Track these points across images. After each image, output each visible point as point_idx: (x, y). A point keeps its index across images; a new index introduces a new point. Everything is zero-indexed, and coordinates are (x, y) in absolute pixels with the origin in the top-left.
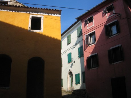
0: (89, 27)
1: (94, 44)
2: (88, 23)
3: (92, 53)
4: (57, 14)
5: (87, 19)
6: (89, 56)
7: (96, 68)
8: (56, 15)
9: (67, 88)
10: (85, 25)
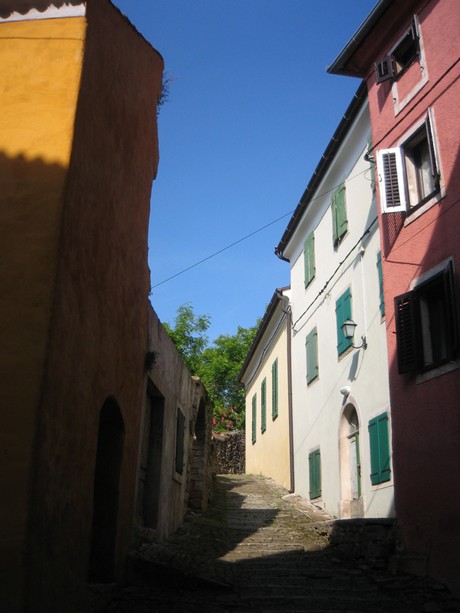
0: (405, 95)
1: (434, 200)
2: (397, 77)
3: (427, 264)
4: (58, 5)
5: (389, 54)
6: (411, 289)
7: (449, 368)
8: (52, 11)
9: (339, 506)
10: (384, 95)
